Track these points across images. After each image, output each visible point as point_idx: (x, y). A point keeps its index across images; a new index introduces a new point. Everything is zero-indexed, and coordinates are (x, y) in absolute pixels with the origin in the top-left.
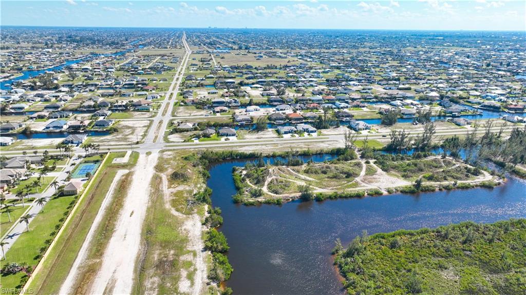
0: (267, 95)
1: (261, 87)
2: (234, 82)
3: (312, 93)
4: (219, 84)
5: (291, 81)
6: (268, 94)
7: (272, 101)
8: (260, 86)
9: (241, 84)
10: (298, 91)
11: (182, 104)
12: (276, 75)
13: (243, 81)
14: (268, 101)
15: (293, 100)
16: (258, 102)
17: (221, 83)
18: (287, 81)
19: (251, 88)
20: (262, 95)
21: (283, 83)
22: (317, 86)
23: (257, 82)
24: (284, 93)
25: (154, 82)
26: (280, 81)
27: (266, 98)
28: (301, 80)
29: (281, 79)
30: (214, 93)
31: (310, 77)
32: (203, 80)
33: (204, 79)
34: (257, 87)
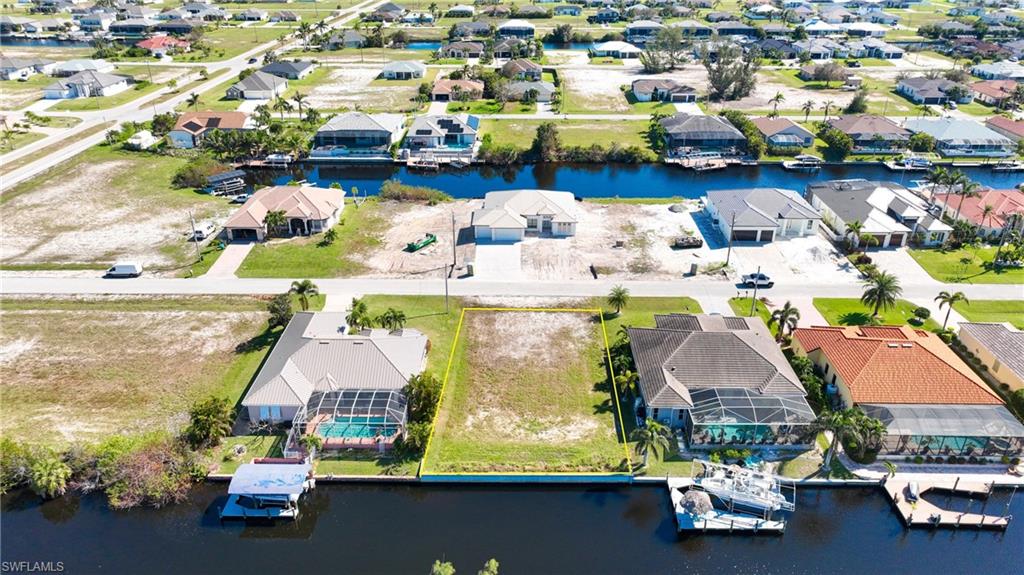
0: (657, 97)
1: (632, 56)
2: (530, 32)
3: (900, 93)
4: (471, 37)
5: (770, 34)
6: (663, 89)
7: (674, 143)
8: (629, 48)
9: (558, 40)
10: (818, 80)
11: (146, 139)
12: (704, 12)
13: (566, 28)
14: (654, 136)
15: (808, 140)
16: (585, 144)
17: (478, 33)
18: (754, 33)
19: (591, 55)
20: (631, 97)
21: (736, 37)
22: (897, 56)
23: (625, 34)
24: (744, 89)
25: (246, 24)
26: (724, 32)
27: (643, 116)
28: (812, 28)
29: (725, 25)
30: (398, 76)
31: (846, 20)
32: (421, 20)
33: (428, 16)
34: (616, 55)
